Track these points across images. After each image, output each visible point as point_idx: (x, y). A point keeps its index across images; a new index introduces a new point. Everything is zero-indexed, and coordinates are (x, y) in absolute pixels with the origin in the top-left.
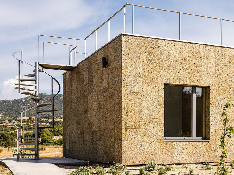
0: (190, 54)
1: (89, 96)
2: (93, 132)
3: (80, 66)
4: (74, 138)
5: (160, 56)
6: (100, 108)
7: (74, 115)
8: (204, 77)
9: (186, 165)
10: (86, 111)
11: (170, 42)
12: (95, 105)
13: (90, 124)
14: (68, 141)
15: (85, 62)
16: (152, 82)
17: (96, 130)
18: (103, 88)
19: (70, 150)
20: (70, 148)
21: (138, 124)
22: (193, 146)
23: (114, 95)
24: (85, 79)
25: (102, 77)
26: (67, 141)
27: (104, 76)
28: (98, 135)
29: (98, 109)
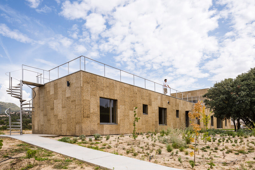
0: (110, 84)
1: (55, 101)
2: (58, 120)
3: (47, 84)
4: (42, 123)
5: (98, 83)
6: (63, 107)
7: (42, 111)
8: (115, 95)
9: (113, 135)
10: (52, 109)
11: (102, 77)
12: (60, 106)
13: (56, 116)
14: (37, 125)
15: (51, 83)
16: (94, 95)
17: (61, 119)
18: (66, 97)
19: (38, 130)
20: (38, 129)
21: (88, 115)
22: (111, 127)
23: (75, 101)
24: (51, 92)
25: (65, 91)
26: (35, 125)
27: (67, 91)
28: (63, 121)
29: (62, 108)
